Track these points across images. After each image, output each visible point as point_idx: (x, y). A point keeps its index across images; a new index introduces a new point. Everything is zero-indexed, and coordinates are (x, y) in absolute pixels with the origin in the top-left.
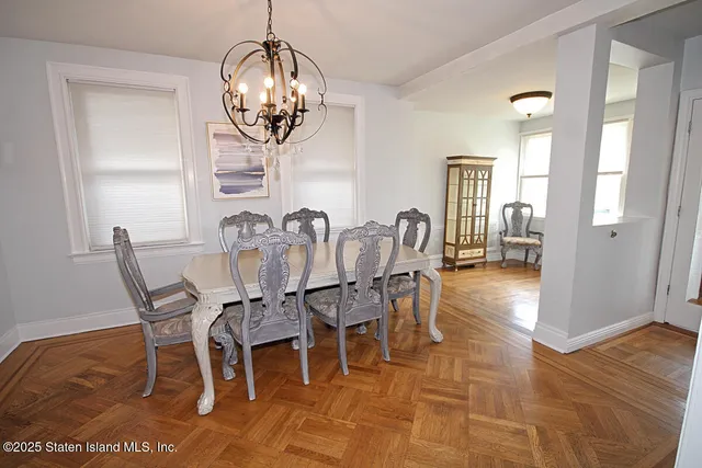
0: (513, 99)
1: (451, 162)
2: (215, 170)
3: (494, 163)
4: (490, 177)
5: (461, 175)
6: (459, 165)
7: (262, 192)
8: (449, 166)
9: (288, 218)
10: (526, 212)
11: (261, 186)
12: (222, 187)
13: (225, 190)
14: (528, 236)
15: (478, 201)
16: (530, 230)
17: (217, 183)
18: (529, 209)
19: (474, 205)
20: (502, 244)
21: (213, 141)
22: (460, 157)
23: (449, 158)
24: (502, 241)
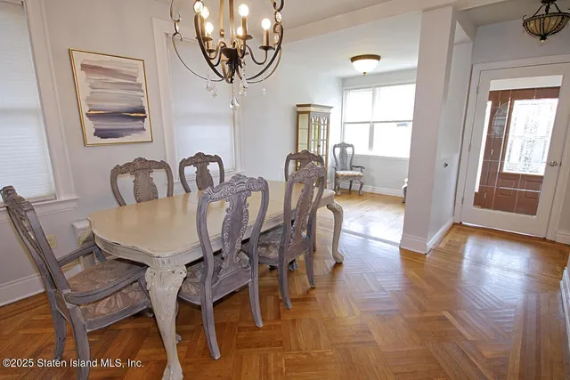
0: (353, 59)
1: (299, 109)
2: (85, 109)
3: (331, 111)
4: (328, 122)
5: (310, 120)
6: (309, 112)
7: (146, 136)
8: (299, 113)
9: (184, 163)
10: (349, 150)
11: (143, 129)
12: (96, 130)
13: (100, 133)
14: (351, 170)
15: (322, 142)
16: (353, 164)
17: (90, 126)
18: (351, 148)
19: (319, 146)
20: (337, 177)
21: (81, 75)
22: (309, 105)
23: (298, 106)
24: (336, 174)
